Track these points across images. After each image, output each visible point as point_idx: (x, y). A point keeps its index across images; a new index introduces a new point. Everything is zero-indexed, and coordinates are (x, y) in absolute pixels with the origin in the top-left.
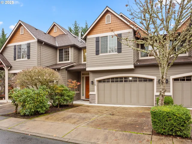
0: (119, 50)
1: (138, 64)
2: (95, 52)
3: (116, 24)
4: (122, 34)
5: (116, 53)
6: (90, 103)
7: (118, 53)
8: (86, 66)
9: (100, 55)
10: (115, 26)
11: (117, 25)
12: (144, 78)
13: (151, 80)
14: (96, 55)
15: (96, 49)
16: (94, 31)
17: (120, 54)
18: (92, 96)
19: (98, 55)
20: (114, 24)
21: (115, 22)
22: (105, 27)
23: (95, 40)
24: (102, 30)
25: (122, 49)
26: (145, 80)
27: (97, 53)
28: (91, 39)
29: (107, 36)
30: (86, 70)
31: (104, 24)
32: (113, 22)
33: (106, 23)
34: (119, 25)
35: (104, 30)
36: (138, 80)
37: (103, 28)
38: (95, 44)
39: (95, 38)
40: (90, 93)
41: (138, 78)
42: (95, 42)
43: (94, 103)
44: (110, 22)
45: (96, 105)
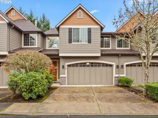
0: (89, 41)
1: (103, 53)
2: (68, 41)
3: (86, 19)
4: (91, 29)
5: (87, 43)
6: (61, 84)
7: (88, 43)
8: (59, 52)
9: (73, 43)
10: (86, 21)
11: (88, 21)
12: (106, 64)
13: (111, 66)
14: (69, 43)
15: (69, 38)
16: (67, 23)
17: (90, 44)
18: (63, 78)
19: (71, 43)
20: (85, 19)
21: (85, 18)
22: (77, 21)
23: (68, 30)
24: (74, 23)
25: (92, 41)
26: (107, 65)
27: (70, 41)
28: (64, 29)
29: (79, 28)
30: (60, 56)
31: (76, 18)
32: (84, 18)
33: (78, 18)
34: (89, 21)
35: (77, 23)
36: (101, 65)
37: (75, 21)
38: (68, 34)
39: (68, 29)
40: (61, 76)
41: (101, 64)
42: (68, 32)
43: (65, 84)
44: (81, 17)
45: (67, 86)
